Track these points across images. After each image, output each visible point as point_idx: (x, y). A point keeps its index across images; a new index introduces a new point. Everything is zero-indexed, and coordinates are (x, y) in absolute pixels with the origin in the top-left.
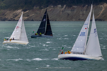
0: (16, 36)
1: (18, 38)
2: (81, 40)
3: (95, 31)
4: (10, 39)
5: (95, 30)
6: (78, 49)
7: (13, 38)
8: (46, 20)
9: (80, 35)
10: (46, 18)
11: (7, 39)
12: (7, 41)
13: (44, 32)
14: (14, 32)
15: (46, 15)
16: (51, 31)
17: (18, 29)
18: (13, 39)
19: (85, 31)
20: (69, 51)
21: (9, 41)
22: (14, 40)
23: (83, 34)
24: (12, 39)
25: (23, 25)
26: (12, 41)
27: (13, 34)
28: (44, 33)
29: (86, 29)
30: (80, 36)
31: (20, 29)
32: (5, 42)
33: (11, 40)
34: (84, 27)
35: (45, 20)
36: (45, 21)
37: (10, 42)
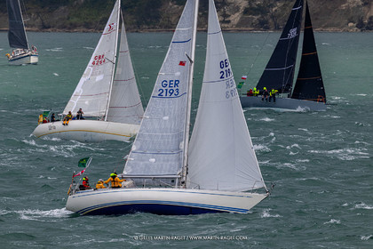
0: (91, 99)
1: (103, 110)
2: (166, 118)
3: (224, 70)
4: (66, 113)
5: (223, 64)
6: (153, 160)
7: (80, 112)
8: (298, 32)
9: (157, 95)
10: (297, 25)
11: (53, 117)
12: (51, 124)
13: (289, 85)
14: (82, 80)
15: (301, 10)
16: (321, 84)
17: (101, 67)
18: (80, 117)
19: (178, 74)
20: (114, 177)
21: (58, 125)
22: (82, 118)
23: (172, 89)
24: (75, 114)
25: (125, 46)
26: (74, 124)
27: (79, 89)
28: (286, 91)
29: (182, 63)
30: (158, 100)
31: (109, 67)
32: (43, 128)
33: (69, 118)
34: (174, 54)
35: (293, 33)
36: (297, 38)
37: (66, 128)
